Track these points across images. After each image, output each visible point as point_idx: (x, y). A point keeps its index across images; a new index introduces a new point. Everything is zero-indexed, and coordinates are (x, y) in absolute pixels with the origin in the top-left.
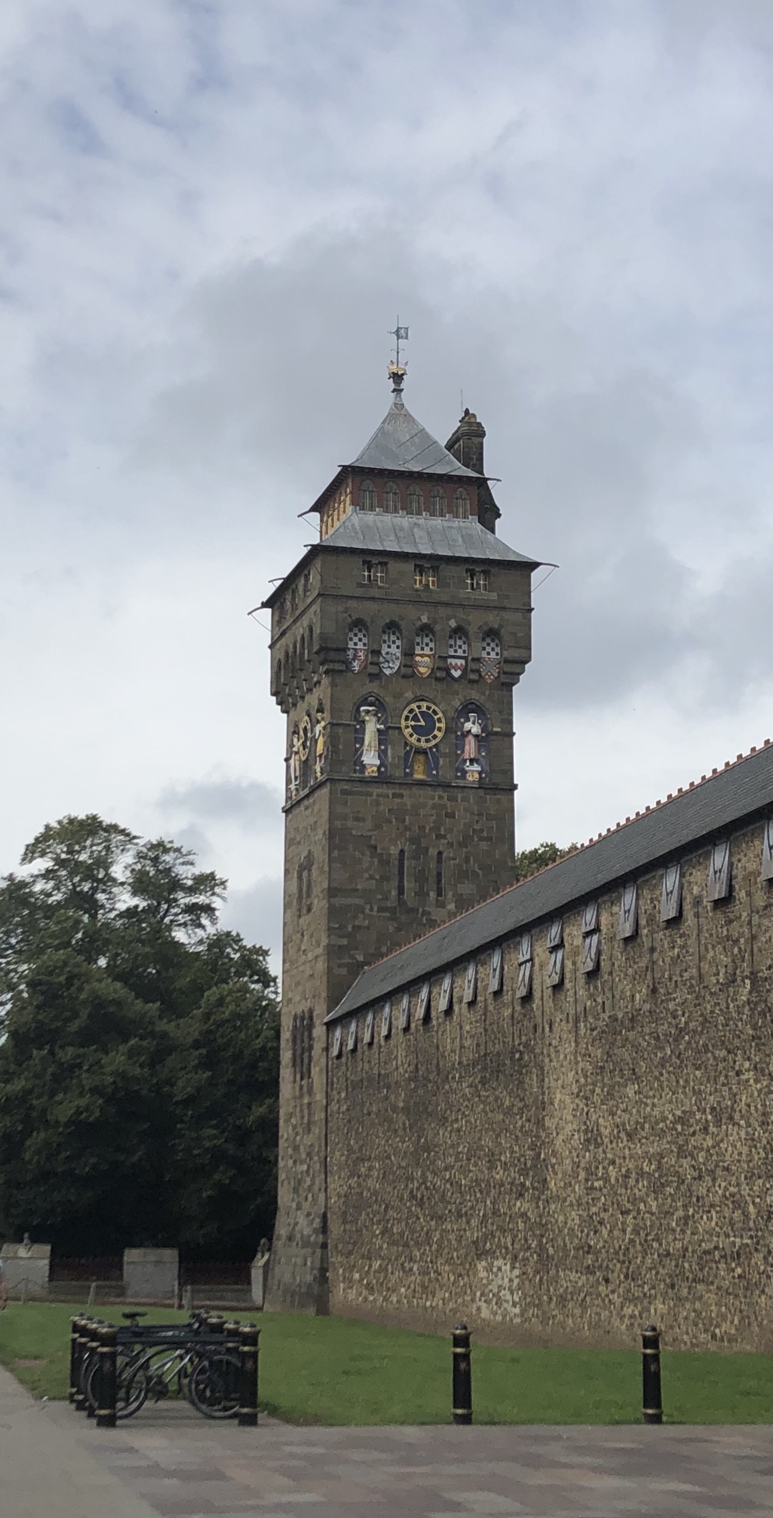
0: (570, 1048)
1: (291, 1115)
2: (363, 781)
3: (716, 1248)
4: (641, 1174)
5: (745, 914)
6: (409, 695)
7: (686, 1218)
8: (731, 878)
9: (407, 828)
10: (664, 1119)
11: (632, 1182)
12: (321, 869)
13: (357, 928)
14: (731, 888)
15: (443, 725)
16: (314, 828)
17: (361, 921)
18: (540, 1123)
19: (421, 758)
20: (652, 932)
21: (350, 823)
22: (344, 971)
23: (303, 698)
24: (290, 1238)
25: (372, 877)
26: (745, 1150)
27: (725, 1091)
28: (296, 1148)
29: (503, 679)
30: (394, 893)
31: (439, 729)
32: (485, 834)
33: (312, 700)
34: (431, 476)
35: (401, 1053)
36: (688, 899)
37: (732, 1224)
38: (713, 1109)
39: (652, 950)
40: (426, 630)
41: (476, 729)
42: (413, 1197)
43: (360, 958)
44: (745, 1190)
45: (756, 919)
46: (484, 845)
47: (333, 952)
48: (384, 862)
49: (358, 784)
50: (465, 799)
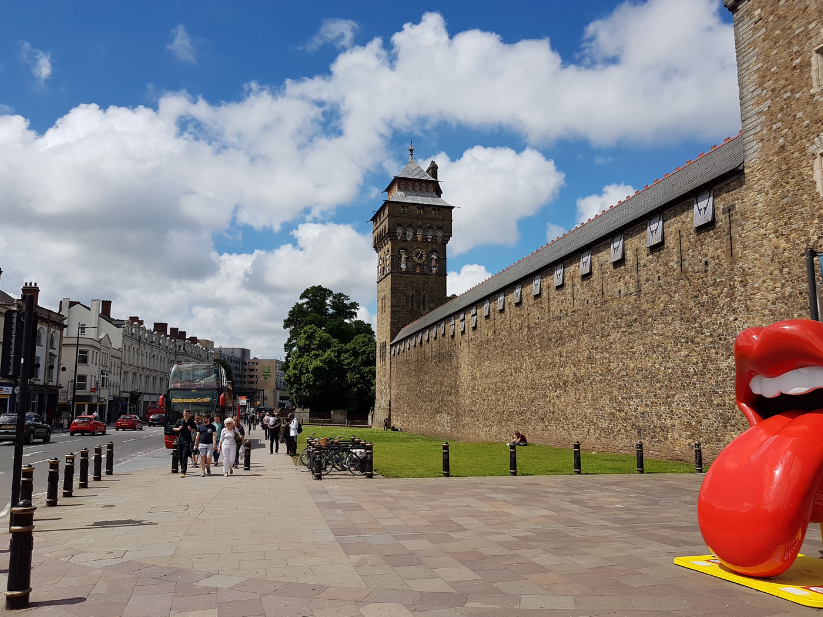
0: (466, 350)
1: (380, 372)
2: (401, 273)
3: (514, 411)
4: (490, 388)
5: (526, 307)
6: (415, 247)
7: (504, 402)
8: (521, 296)
9: (415, 287)
10: (498, 372)
11: (486, 391)
12: (388, 299)
13: (399, 317)
14: (521, 299)
15: (425, 256)
16: (386, 287)
17: (400, 315)
18: (457, 373)
19: (418, 266)
20: (494, 314)
21: (397, 286)
22: (395, 330)
23: (383, 248)
24: (380, 407)
25: (403, 302)
26: (524, 381)
27: (518, 363)
28: (381, 382)
29: (444, 242)
30: (410, 306)
33: (385, 248)
34: (422, 180)
35: (413, 353)
36: (507, 303)
37: (520, 403)
38: (514, 368)
39: (494, 319)
40: (420, 227)
41: (435, 257)
42: (417, 395)
43: (400, 326)
44: (524, 393)
45: (530, 308)
46: (437, 292)
47: (392, 324)
48: (408, 297)
50: (432, 278)
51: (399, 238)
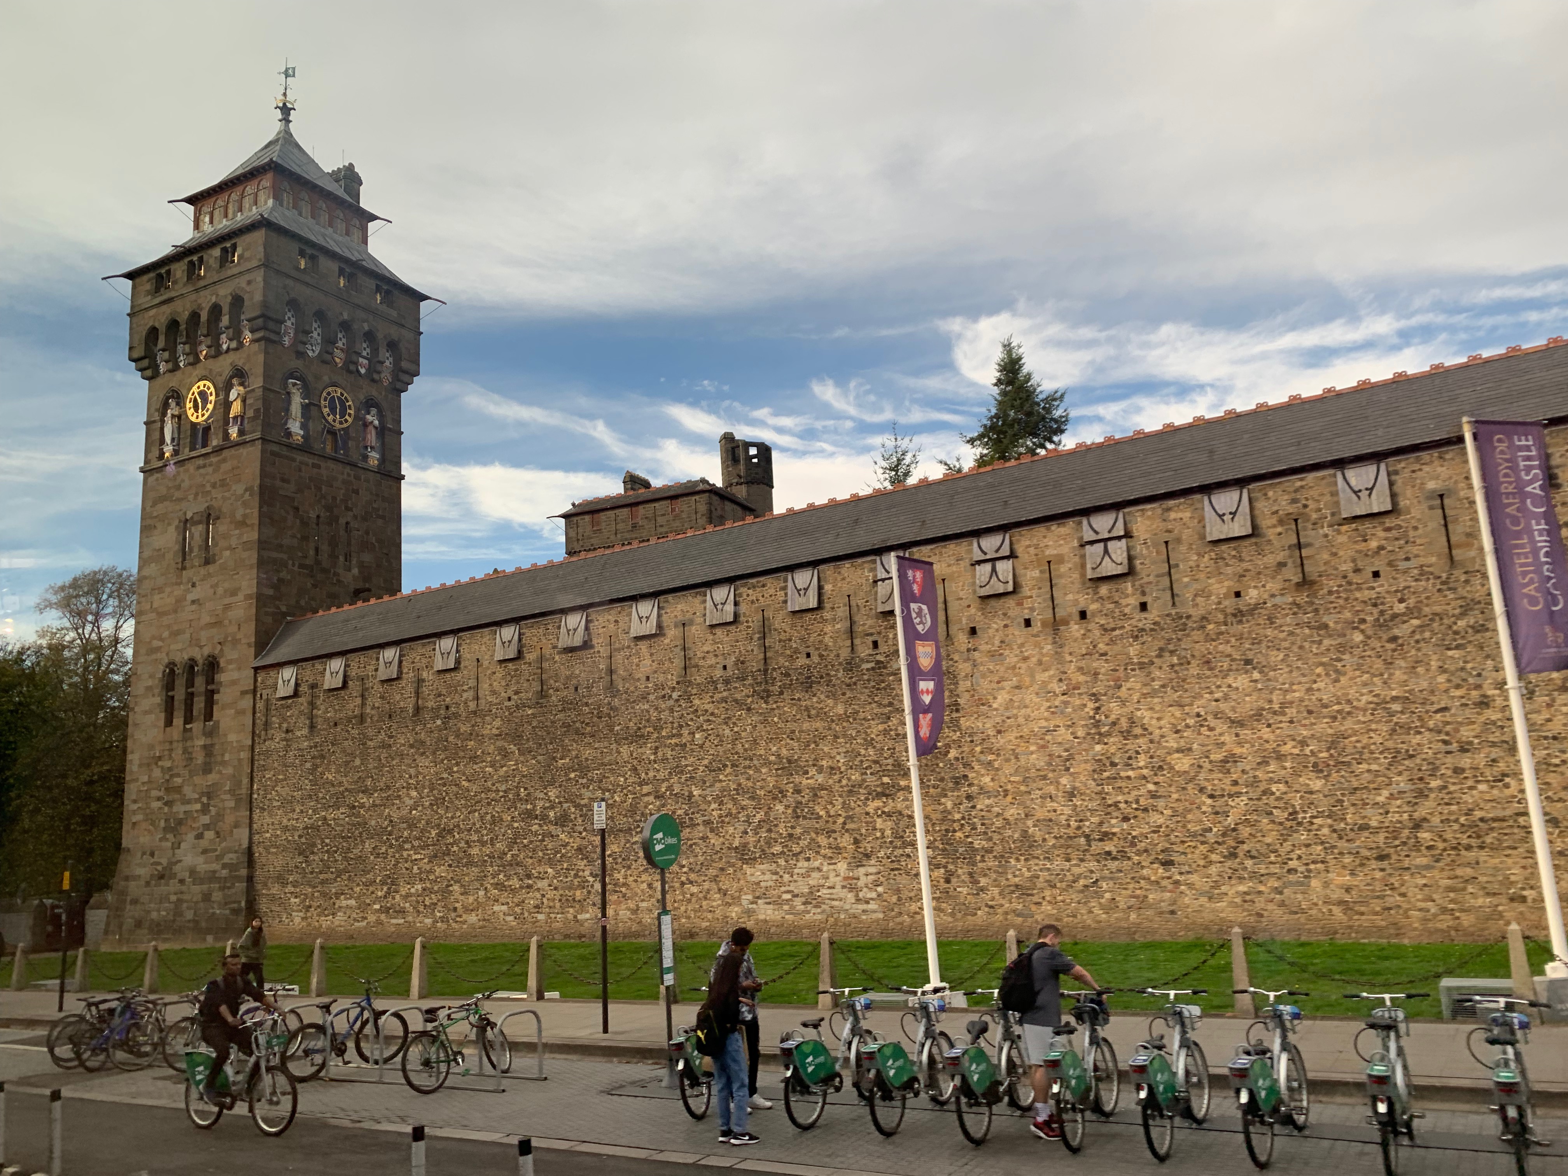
1: (157, 759)
2: (289, 446)
6: (326, 379)
9: (323, 497)
12: (241, 523)
13: (282, 582)
15: (352, 412)
16: (221, 484)
17: (284, 574)
19: (332, 437)
21: (278, 483)
22: (269, 620)
24: (160, 877)
25: (294, 536)
28: (172, 790)
29: (398, 385)
30: (312, 552)
31: (350, 415)
32: (380, 513)
33: (217, 367)
35: (490, 684)
41: (375, 422)
43: (284, 609)
46: (380, 522)
47: (261, 601)
48: (304, 523)
49: (285, 449)
50: (367, 481)
51: (287, 341)
